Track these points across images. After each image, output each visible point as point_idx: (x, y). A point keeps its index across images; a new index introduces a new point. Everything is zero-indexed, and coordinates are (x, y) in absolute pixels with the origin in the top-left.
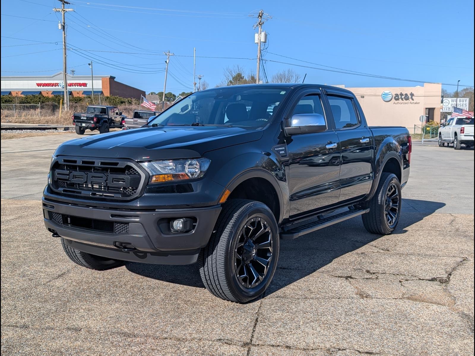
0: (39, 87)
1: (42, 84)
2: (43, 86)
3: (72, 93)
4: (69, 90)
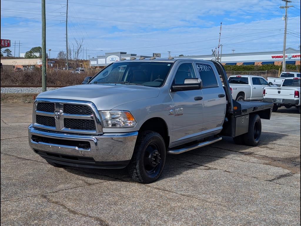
0: (273, 59)
1: (275, 56)
2: (276, 58)
3: (295, 62)
4: (294, 60)
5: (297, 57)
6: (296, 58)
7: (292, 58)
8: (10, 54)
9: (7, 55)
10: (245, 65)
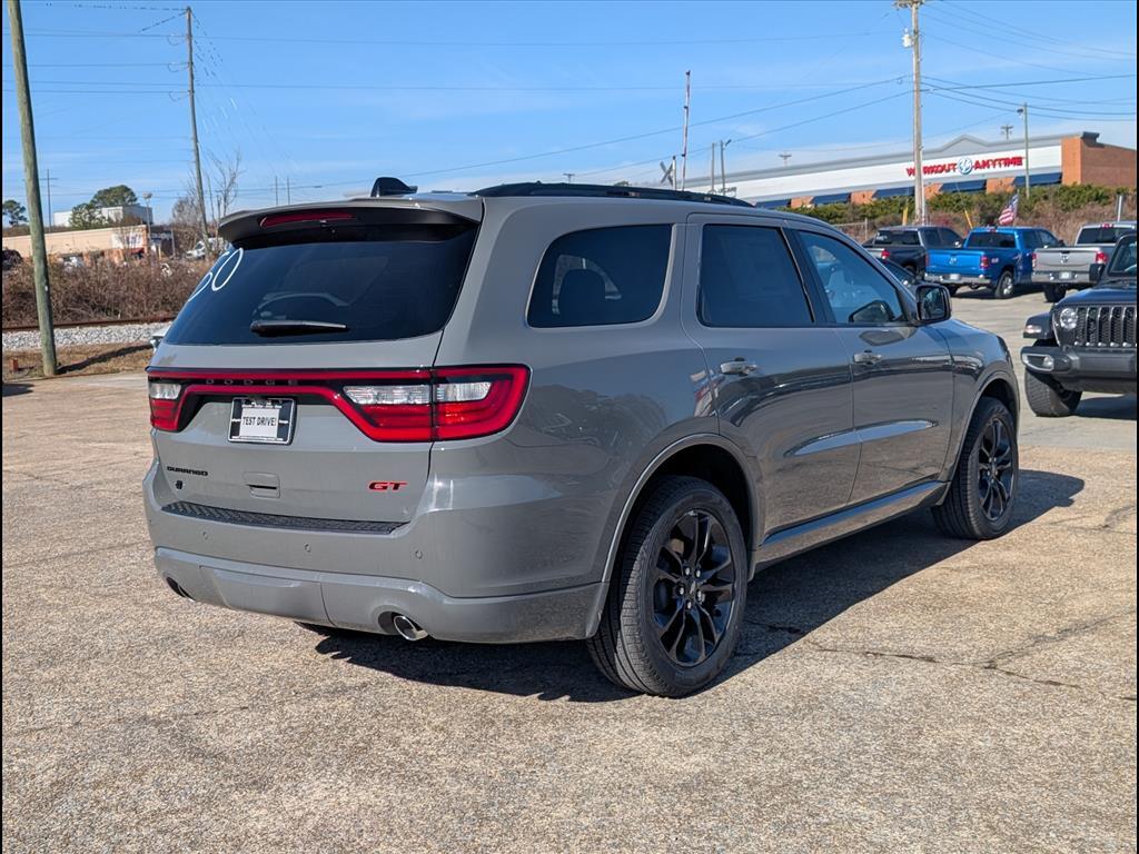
0: (912, 178)
3: (985, 184)
4: (981, 178)
5: (991, 167)
6: (986, 170)
7: (974, 172)
8: (21, 218)
9: (12, 223)
10: (820, 205)
